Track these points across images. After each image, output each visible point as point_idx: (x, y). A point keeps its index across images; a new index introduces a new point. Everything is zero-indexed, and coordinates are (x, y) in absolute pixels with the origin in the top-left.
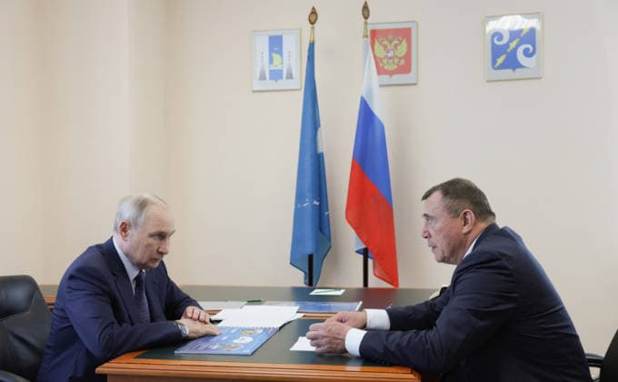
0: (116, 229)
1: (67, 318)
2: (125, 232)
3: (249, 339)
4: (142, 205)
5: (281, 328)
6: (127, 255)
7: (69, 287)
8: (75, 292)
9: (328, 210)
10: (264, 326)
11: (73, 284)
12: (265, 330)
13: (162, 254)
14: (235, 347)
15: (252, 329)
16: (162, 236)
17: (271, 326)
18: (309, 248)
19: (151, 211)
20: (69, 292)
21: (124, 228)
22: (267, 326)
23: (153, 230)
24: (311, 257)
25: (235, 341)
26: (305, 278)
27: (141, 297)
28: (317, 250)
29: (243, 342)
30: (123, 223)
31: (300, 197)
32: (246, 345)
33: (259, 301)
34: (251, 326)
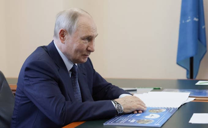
0: (55, 35)
1: (26, 97)
2: (63, 37)
3: (156, 116)
4: (74, 17)
5: (179, 108)
6: (65, 53)
7: (26, 76)
8: (31, 79)
9: (204, 25)
10: (166, 107)
11: (29, 74)
12: (168, 109)
13: (89, 51)
14: (147, 121)
15: (158, 109)
16: (90, 39)
17: (172, 107)
18: (190, 52)
19: (80, 20)
20: (26, 80)
21: (63, 34)
22: (169, 107)
23: (84, 35)
24: (192, 59)
25: (146, 117)
26: (187, 74)
27: (75, 83)
28: (196, 54)
29: (153, 117)
30: (61, 31)
31: (184, 15)
32: (156, 120)
33: (160, 89)
34: (157, 106)
